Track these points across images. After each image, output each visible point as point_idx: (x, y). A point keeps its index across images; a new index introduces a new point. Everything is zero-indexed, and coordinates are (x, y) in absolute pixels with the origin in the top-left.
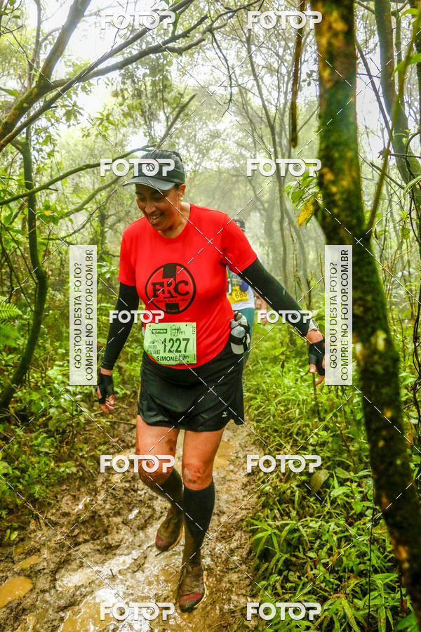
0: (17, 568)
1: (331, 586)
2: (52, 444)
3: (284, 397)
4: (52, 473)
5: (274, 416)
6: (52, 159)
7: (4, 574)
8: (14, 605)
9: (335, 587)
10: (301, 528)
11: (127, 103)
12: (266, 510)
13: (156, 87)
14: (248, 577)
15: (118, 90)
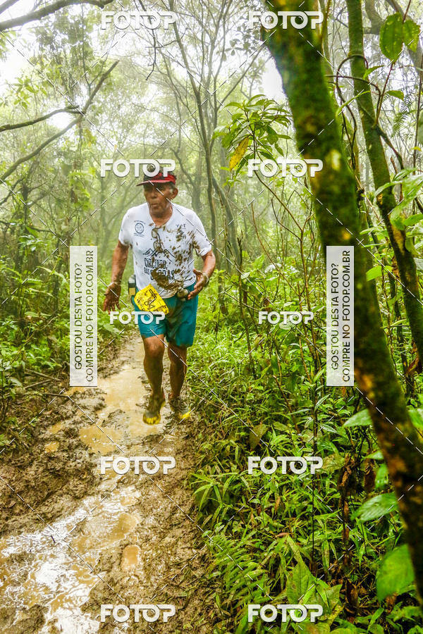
1: (275, 531)
3: (219, 361)
5: (209, 381)
9: (278, 531)
10: (242, 478)
11: (46, 71)
12: (207, 466)
13: (76, 54)
14: (192, 531)
15: (36, 56)
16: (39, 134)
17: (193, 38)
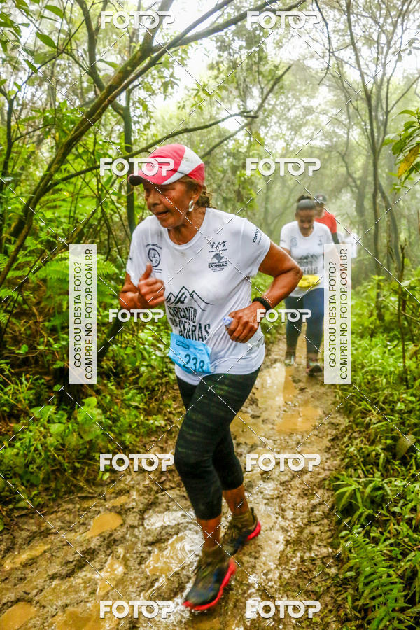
0: (108, 505)
2: (142, 400)
3: (372, 368)
4: (142, 425)
5: (360, 386)
6: (148, 131)
7: (97, 509)
8: (107, 535)
10: (385, 485)
11: (222, 76)
12: (350, 470)
13: (251, 59)
14: (330, 530)
15: (214, 63)
16: (212, 135)
17: (369, 40)
